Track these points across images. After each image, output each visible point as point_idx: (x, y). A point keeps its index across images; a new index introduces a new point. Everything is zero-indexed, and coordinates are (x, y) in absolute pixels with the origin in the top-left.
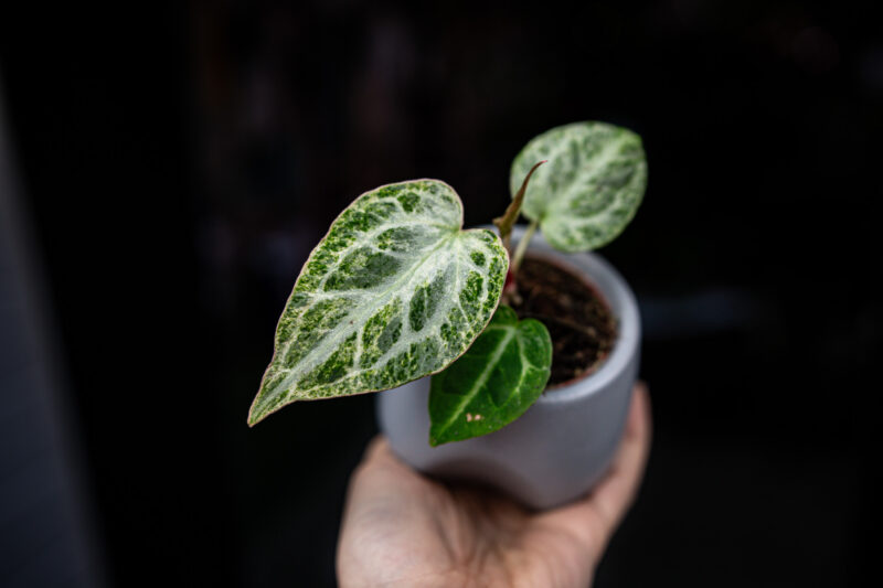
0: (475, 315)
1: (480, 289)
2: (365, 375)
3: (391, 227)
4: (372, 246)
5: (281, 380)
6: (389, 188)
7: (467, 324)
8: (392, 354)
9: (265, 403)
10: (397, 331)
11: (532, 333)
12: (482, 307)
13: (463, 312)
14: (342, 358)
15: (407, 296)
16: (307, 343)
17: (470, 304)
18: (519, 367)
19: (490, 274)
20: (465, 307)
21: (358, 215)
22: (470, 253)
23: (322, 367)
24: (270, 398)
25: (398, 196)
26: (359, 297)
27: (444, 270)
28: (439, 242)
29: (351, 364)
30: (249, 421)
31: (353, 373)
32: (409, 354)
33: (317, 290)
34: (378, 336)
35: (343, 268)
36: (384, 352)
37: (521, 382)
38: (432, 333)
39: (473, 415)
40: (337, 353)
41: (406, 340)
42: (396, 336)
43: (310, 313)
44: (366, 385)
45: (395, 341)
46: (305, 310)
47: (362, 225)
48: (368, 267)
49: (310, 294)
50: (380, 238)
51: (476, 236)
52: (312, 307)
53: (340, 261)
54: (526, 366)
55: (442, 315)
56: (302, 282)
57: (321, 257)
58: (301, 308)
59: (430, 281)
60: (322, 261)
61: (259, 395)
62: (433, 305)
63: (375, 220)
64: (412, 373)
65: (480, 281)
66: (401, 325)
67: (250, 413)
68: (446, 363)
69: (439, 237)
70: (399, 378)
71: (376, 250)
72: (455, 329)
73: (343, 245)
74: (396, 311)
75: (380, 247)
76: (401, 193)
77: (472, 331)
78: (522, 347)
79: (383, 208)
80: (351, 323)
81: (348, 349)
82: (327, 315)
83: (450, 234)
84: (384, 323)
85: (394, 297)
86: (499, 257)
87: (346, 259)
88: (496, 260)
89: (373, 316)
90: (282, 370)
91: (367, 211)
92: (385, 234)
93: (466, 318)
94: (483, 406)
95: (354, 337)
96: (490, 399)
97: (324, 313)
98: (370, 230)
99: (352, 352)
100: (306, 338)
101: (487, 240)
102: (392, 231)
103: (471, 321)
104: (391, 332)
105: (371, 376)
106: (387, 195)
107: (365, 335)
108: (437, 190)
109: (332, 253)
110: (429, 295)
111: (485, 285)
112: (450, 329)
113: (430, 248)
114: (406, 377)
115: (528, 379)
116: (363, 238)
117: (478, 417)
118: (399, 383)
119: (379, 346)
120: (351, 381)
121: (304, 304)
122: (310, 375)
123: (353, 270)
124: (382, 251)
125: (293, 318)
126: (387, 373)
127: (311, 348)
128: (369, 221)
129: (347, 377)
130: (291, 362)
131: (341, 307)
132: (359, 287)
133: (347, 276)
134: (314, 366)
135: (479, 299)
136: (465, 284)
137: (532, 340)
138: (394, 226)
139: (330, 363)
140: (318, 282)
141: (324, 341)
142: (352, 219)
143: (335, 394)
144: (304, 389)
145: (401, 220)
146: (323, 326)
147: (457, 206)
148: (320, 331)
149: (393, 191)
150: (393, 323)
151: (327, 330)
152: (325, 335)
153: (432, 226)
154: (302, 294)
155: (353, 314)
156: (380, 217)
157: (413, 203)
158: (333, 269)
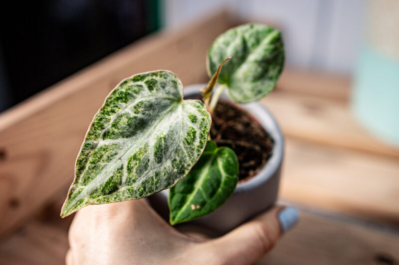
0: (192, 153)
1: (194, 137)
2: (129, 190)
3: (140, 100)
4: (130, 112)
5: (79, 192)
6: (139, 76)
7: (188, 158)
8: (144, 177)
9: (71, 206)
10: (147, 164)
12: (196, 148)
13: (185, 151)
14: (115, 180)
15: (152, 142)
16: (94, 171)
17: (189, 146)
19: (200, 128)
20: (186, 148)
21: (121, 93)
22: (188, 115)
23: (104, 185)
24: (74, 203)
25: (145, 80)
26: (124, 143)
27: (173, 125)
28: (169, 109)
29: (120, 183)
30: (61, 215)
31: (122, 189)
32: (154, 177)
33: (99, 139)
34: (136, 167)
35: (114, 126)
36: (140, 176)
37: (222, 185)
38: (167, 165)
40: (112, 177)
41: (153, 169)
42: (146, 167)
43: (95, 153)
44: (130, 196)
45: (146, 170)
46: (92, 152)
47: (124, 99)
48: (128, 125)
49: (95, 142)
50: (135, 107)
51: (191, 104)
52: (96, 150)
53: (112, 122)
54: (224, 175)
55: (173, 154)
56: (89, 135)
57: (101, 119)
58: (90, 150)
59: (165, 133)
60: (102, 122)
62: (167, 148)
63: (132, 96)
65: (194, 133)
66: (149, 160)
67: (62, 210)
69: (170, 105)
70: (150, 192)
71: (132, 115)
72: (181, 162)
73: (113, 112)
74: (146, 151)
75: (135, 113)
76: (146, 80)
78: (221, 164)
79: (136, 89)
80: (120, 159)
81: (119, 175)
82: (106, 155)
83: (176, 103)
84: (139, 159)
85: (144, 143)
86: (205, 118)
87: (115, 120)
88: (204, 119)
89: (132, 155)
90: (80, 187)
91: (126, 90)
92: (138, 105)
93: (187, 155)
95: (122, 168)
97: (103, 153)
98: (129, 102)
99: (121, 176)
100: (93, 168)
101: (198, 107)
102: (142, 103)
103: (190, 156)
104: (143, 165)
105: (133, 191)
106: (138, 80)
107: (128, 166)
109: (107, 117)
110: (165, 142)
111: (198, 135)
112: (177, 162)
113: (165, 112)
114: (153, 191)
115: (226, 183)
116: (126, 107)
117: (198, 206)
118: (149, 194)
119: (136, 172)
120: (121, 193)
121: (92, 148)
122: (97, 190)
123: (119, 127)
124: (136, 115)
125: (85, 156)
126: (142, 189)
127: (97, 174)
128: (128, 96)
129: (119, 191)
130: (85, 182)
131: (113, 150)
132: (123, 137)
133: (116, 131)
134: (99, 184)
135: (194, 143)
136: (186, 135)
137: (226, 160)
138: (143, 99)
139: (108, 183)
140: (99, 134)
141: (104, 171)
142: (118, 96)
144: (93, 198)
145: (147, 96)
146: (103, 161)
147: (180, 86)
148: (102, 164)
149: (142, 78)
150: (144, 159)
151: (106, 163)
152: (105, 166)
153: (165, 99)
154: (89, 142)
155: (121, 153)
156: (135, 94)
157: (153, 85)
158: (108, 126)
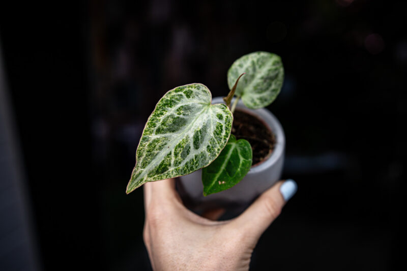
0: (220, 141)
1: (222, 130)
2: (176, 169)
3: (181, 105)
4: (175, 114)
5: (140, 173)
6: (179, 88)
7: (217, 145)
8: (187, 160)
9: (134, 184)
10: (188, 150)
11: (243, 145)
12: (223, 137)
13: (215, 140)
14: (166, 163)
15: (192, 135)
16: (150, 157)
17: (218, 136)
18: (239, 160)
19: (225, 123)
20: (216, 138)
21: (167, 100)
22: (216, 114)
23: (158, 167)
24: (136, 182)
26: (171, 136)
27: (206, 122)
28: (202, 110)
29: (170, 165)
30: (127, 192)
31: (171, 169)
32: (194, 159)
33: (153, 134)
34: (181, 153)
35: (163, 124)
36: (184, 159)
37: (240, 166)
38: (203, 150)
39: (221, 182)
40: (164, 161)
41: (193, 154)
42: (188, 152)
43: (150, 144)
44: (177, 173)
45: (188, 154)
46: (148, 143)
47: (169, 105)
48: (173, 123)
49: (150, 136)
50: (178, 110)
51: (218, 107)
52: (151, 142)
53: (161, 121)
54: (242, 159)
55: (207, 142)
56: (146, 131)
57: (153, 120)
58: (146, 143)
59: (200, 128)
60: (154, 122)
61: (131, 180)
62: (203, 138)
63: (175, 102)
64: (196, 167)
65: (221, 126)
66: (190, 147)
67: (127, 188)
68: (210, 162)
69: (202, 108)
70: (191, 170)
71: (176, 116)
72: (213, 147)
73: (162, 114)
74: (187, 141)
75: (178, 114)
76: (185, 90)
77: (220, 148)
78: (239, 151)
79: (178, 97)
80: (169, 147)
81: (168, 159)
82: (158, 145)
83: (206, 106)
84: (183, 147)
85: (186, 135)
86: (229, 115)
87: (164, 120)
88: (227, 117)
89: (178, 144)
90: (140, 170)
91: (171, 98)
92: (179, 108)
93: (217, 142)
94: (225, 178)
95: (170, 154)
96: (228, 175)
97: (156, 144)
98: (173, 107)
99: (170, 160)
100: (149, 155)
101: (223, 108)
102: (182, 107)
103: (219, 143)
104: (186, 151)
105: (179, 170)
106: (179, 91)
107: (175, 153)
108: (200, 88)
109: (158, 118)
110: (201, 133)
111: (224, 128)
112: (210, 148)
113: (199, 113)
114: (194, 169)
115: (243, 165)
116: (171, 110)
117: (223, 182)
118: (191, 172)
119: (181, 156)
120: (170, 172)
121: (148, 141)
122: (153, 171)
123: (167, 125)
124: (179, 116)
125: (143, 147)
126: (186, 168)
127: (152, 159)
128: (172, 103)
129: (168, 171)
130: (144, 166)
131: (163, 141)
132: (170, 132)
133: (165, 127)
134: (154, 167)
135: (222, 134)
136: (215, 128)
137: (243, 148)
138: (183, 104)
139: (161, 165)
140: (153, 131)
141: (157, 156)
142: (165, 103)
144: (151, 177)
145: (186, 102)
146: (157, 149)
147: (209, 94)
148: (156, 152)
149: (181, 89)
150: (186, 146)
151: (158, 151)
152: (158, 153)
153: (199, 103)
154: (146, 136)
155: (169, 144)
156: (177, 101)
157: (190, 94)
158: (158, 125)
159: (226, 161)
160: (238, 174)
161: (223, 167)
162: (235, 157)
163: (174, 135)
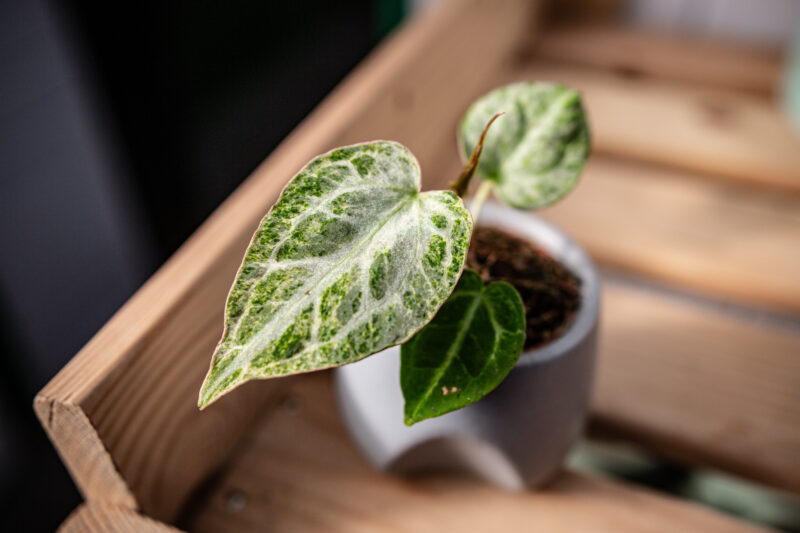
0: (439, 280)
1: (443, 252)
2: (324, 349)
3: (345, 191)
4: (327, 211)
5: (233, 358)
6: (342, 151)
7: (431, 290)
8: (353, 324)
9: (217, 383)
10: (356, 300)
11: (501, 296)
12: (446, 271)
13: (426, 277)
14: (298, 331)
15: (366, 263)
16: (260, 316)
17: (433, 269)
18: (492, 333)
19: (453, 237)
20: (428, 272)
21: (310, 180)
22: (431, 215)
23: (277, 342)
24: (221, 378)
25: (352, 159)
26: (315, 266)
27: (404, 234)
28: (395, 208)
29: (308, 337)
30: (199, 403)
31: (311, 347)
32: (371, 325)
33: (269, 260)
34: (337, 306)
35: (296, 235)
36: (344, 324)
37: (496, 348)
38: (395, 302)
39: (449, 389)
40: (293, 327)
41: (368, 310)
42: (355, 307)
43: (263, 285)
44: (326, 360)
45: (355, 311)
46: (257, 282)
47: (315, 190)
48: (323, 233)
49: (263, 265)
50: (335, 203)
51: (436, 197)
52: (264, 278)
53: (293, 228)
54: (499, 332)
55: (404, 282)
56: (253, 252)
57: (272, 225)
58: (253, 280)
59: (390, 246)
60: (275, 230)
61: (209, 374)
62: (393, 271)
63: (329, 184)
64: (375, 345)
65: (443, 245)
66: (360, 294)
67: (200, 394)
68: (411, 332)
69: (398, 201)
70: (361, 351)
71: (330, 216)
72: (419, 296)
73: (295, 211)
74: (355, 279)
75: (335, 212)
76: (355, 156)
77: (437, 298)
78: (492, 311)
79: (337, 172)
80: (307, 293)
81: (305, 321)
82: (281, 287)
83: (408, 197)
84: (343, 293)
85: (352, 265)
86: (462, 219)
87: (299, 226)
88: (458, 222)
89: (330, 285)
90: (234, 347)
91: (320, 175)
92: (340, 199)
93: (430, 284)
94: (458, 378)
95: (311, 309)
96: (465, 369)
97: (277, 283)
98: (323, 195)
99: (309, 324)
100: (258, 312)
101: (448, 202)
102: (346, 195)
103: (435, 287)
104: (350, 302)
105: (331, 350)
106: (340, 158)
107: (322, 306)
108: (392, 151)
109: (284, 220)
110: (390, 261)
111: (448, 249)
112: (413, 297)
113: (388, 212)
114: (368, 349)
115: (503, 344)
116: (318, 203)
117: (454, 389)
118: (361, 356)
119: (338, 317)
120: (309, 356)
121: (258, 275)
122: (264, 352)
123: (307, 238)
124: (337, 216)
125: (244, 291)
126: (348, 346)
127: (265, 322)
128: (322, 186)
129: (305, 351)
130: (243, 338)
131: (295, 277)
132: (314, 255)
133: (301, 244)
134: (267, 342)
135: (442, 263)
136: (427, 249)
137: (503, 304)
138: (350, 190)
139: (285, 337)
140: (270, 252)
141: (277, 318)
142: (303, 184)
143: (293, 370)
144: (258, 366)
145: (356, 184)
146: (276, 298)
147: (414, 168)
148: (274, 303)
149: (346, 154)
150: (353, 291)
151: (281, 302)
152: (279, 307)
153: (388, 189)
154: (252, 265)
155: (309, 284)
156: (334, 181)
157: (368, 166)
158: (285, 237)
159: (460, 336)
160: (491, 367)
161: (453, 352)
162: (482, 327)
163: (323, 263)
